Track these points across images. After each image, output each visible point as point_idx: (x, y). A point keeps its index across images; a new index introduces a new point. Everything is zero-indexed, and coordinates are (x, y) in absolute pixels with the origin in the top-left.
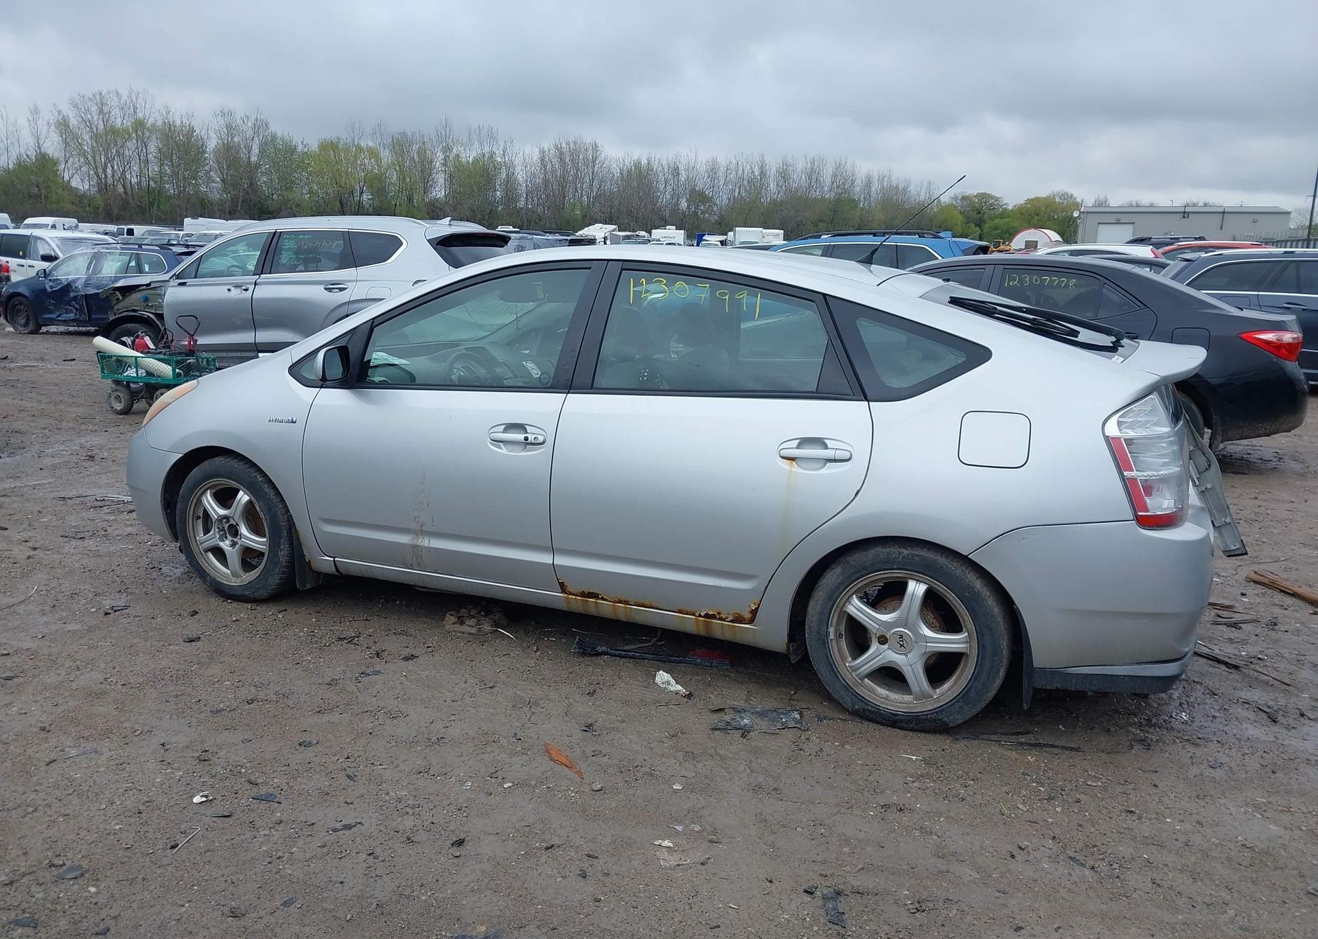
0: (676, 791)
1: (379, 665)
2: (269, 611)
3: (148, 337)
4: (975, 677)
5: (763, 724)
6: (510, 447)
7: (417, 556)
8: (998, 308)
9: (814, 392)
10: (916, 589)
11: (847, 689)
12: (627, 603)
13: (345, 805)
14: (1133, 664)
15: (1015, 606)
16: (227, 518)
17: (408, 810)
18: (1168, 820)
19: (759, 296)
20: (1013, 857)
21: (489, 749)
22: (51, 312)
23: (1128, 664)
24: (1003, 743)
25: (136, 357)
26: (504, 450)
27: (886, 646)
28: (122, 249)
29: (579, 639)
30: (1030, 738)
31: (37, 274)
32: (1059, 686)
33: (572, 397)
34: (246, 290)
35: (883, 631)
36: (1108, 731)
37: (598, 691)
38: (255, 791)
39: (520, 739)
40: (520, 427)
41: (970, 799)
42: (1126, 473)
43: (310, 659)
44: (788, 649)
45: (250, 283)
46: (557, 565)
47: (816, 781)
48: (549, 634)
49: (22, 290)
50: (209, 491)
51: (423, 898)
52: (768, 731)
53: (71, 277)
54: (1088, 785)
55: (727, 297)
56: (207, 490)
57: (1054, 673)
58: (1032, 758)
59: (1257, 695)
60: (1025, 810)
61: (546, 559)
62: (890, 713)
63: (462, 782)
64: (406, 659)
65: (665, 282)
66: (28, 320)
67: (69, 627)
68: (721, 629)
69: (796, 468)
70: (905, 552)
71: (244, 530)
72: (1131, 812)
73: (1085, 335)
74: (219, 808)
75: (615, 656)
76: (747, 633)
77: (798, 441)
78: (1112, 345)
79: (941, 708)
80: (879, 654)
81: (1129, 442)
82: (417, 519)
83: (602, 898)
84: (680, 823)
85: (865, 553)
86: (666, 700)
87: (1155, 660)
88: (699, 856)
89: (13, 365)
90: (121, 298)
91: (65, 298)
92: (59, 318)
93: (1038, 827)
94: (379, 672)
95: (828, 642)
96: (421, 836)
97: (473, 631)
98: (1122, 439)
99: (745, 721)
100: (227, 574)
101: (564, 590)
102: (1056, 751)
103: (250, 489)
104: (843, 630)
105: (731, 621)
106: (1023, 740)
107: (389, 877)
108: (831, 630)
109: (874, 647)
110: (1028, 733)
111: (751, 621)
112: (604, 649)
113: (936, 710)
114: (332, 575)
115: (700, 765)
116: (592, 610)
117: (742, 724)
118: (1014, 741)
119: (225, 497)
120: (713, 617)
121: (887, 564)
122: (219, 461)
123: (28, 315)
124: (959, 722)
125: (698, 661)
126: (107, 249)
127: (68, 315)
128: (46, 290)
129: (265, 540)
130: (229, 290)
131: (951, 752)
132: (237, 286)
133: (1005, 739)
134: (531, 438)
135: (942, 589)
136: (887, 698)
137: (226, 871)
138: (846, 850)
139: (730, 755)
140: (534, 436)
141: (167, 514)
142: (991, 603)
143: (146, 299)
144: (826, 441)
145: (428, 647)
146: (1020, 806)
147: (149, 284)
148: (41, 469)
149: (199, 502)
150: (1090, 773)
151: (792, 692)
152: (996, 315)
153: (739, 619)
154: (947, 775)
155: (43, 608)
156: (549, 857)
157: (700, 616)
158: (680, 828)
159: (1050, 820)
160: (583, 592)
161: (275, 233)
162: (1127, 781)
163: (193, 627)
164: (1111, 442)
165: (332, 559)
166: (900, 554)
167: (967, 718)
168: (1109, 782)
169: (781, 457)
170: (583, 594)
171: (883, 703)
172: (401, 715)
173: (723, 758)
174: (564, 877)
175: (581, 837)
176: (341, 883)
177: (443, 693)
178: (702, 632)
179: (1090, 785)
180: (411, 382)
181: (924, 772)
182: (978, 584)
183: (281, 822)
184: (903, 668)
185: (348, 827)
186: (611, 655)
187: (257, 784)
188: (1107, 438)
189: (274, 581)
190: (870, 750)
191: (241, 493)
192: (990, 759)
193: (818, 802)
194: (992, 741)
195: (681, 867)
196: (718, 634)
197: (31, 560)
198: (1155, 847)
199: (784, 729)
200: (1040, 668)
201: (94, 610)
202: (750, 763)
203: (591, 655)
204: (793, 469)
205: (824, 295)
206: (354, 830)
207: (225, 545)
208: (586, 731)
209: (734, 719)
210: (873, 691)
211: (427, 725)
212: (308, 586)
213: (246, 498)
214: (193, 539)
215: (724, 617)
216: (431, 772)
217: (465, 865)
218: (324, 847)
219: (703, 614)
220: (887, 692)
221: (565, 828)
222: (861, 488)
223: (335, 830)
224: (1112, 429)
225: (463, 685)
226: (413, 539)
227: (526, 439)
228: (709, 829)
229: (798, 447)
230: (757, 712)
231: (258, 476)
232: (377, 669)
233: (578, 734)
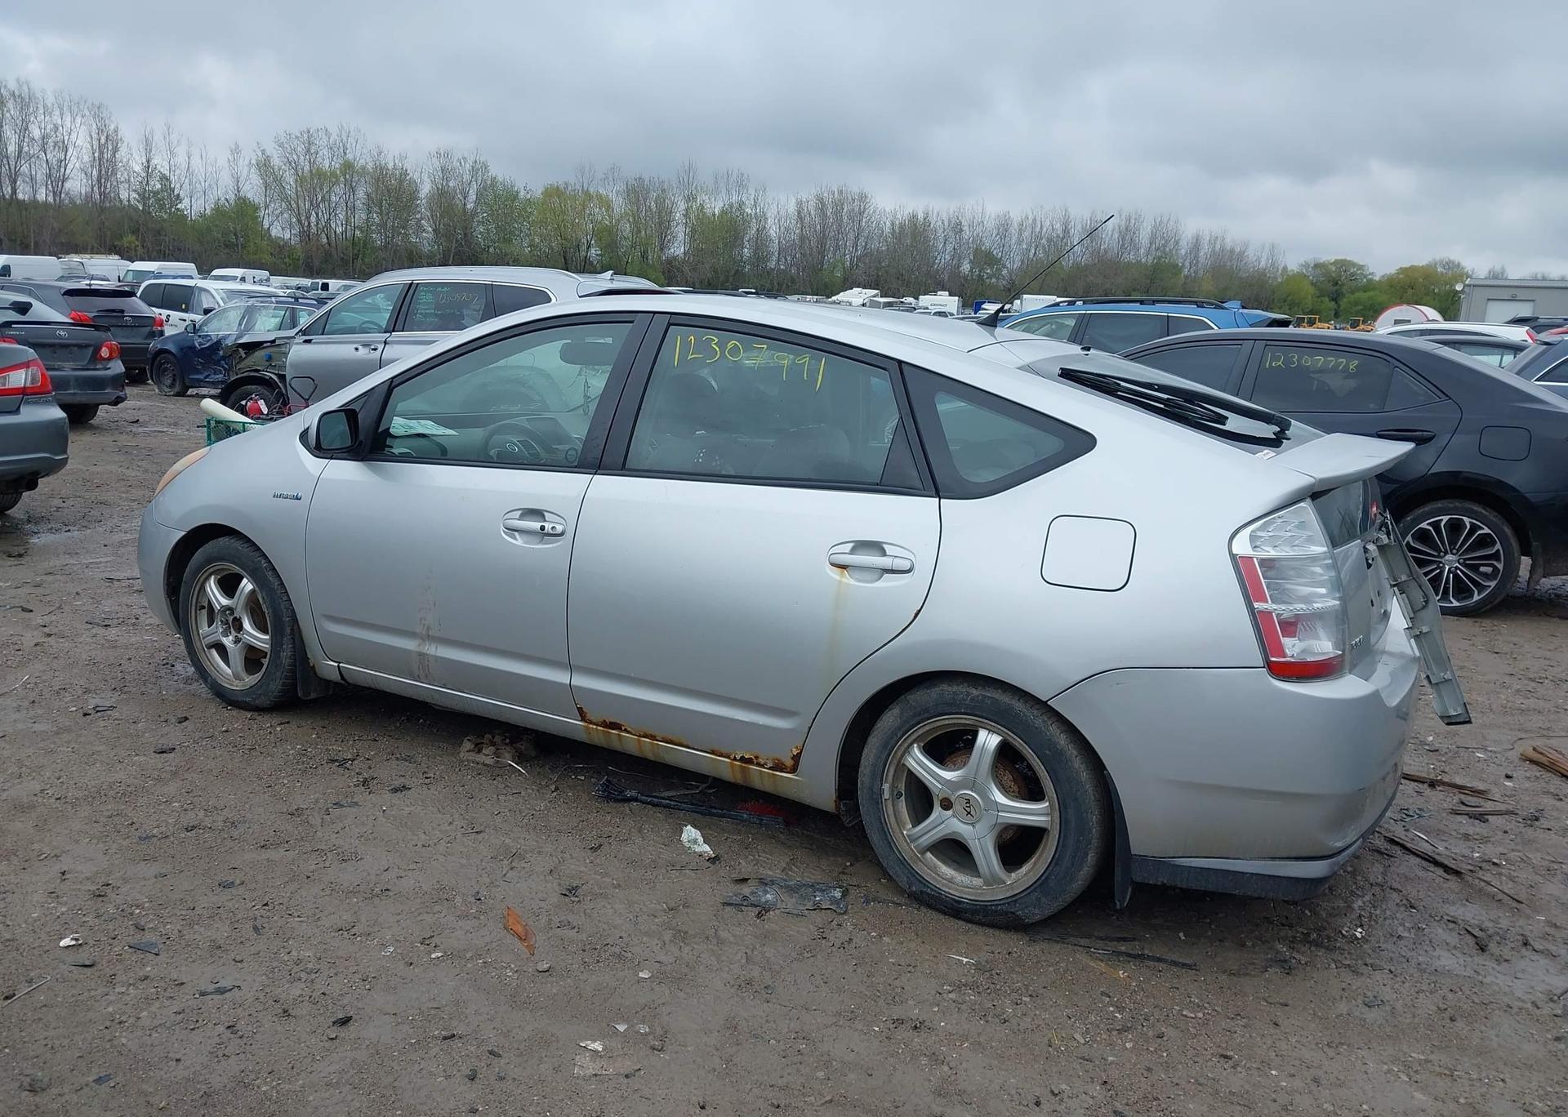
0: (640, 980)
1: (361, 795)
2: (267, 721)
3: (262, 401)
4: (1056, 860)
5: (791, 903)
6: (526, 537)
7: (422, 666)
8: (1123, 384)
9: (878, 485)
10: (988, 740)
11: (903, 864)
12: (653, 737)
13: (233, 963)
14: (1264, 859)
15: (1105, 772)
16: (231, 609)
17: (303, 975)
18: (1273, 1072)
19: (824, 360)
20: (1038, 1104)
21: (437, 908)
22: (198, 372)
23: (1259, 859)
24: (1092, 950)
25: (244, 423)
26: (519, 541)
27: (950, 812)
28: (277, 302)
29: (607, 780)
30: (1134, 948)
31: (186, 329)
32: (1165, 882)
33: (599, 479)
34: (375, 349)
35: (947, 793)
36: (1243, 945)
37: (606, 847)
38: (137, 938)
39: (479, 899)
40: (537, 514)
41: (1014, 1021)
42: (1256, 605)
43: (286, 782)
44: (837, 807)
45: (379, 342)
46: (576, 687)
47: (825, 980)
48: (577, 772)
49: (171, 347)
50: (213, 577)
51: (264, 1089)
52: (795, 912)
53: (221, 333)
54: (1183, 1015)
55: (786, 362)
56: (210, 575)
57: (1158, 863)
58: (1123, 973)
59: (1472, 913)
60: (1083, 1041)
61: (562, 677)
62: (952, 899)
63: (384, 946)
64: (395, 790)
65: (716, 340)
66: (174, 380)
67: (37, 727)
68: (761, 778)
69: (847, 579)
70: (975, 692)
71: (247, 625)
72: (1226, 1057)
73: (1235, 423)
74: (84, 956)
75: (648, 803)
76: (791, 784)
77: (851, 545)
78: (1275, 437)
79: (1014, 899)
80: (943, 823)
81: (1267, 564)
82: (423, 622)
83: (480, 1109)
84: (624, 1020)
85: (928, 691)
86: (685, 862)
87: (1294, 854)
88: (627, 1065)
89: (141, 430)
90: (244, 356)
91: (213, 357)
92: (207, 380)
93: (1089, 1066)
94: (356, 804)
95: (882, 802)
96: (303, 1010)
97: (489, 761)
98: (1255, 559)
99: (768, 896)
100: (228, 674)
101: (583, 719)
102: (1161, 966)
103: (255, 577)
104: (903, 788)
105: (770, 768)
106: (1123, 948)
107: (237, 1058)
108: (886, 787)
109: (937, 811)
110: (1134, 939)
111: (794, 770)
112: (634, 793)
113: (1009, 900)
114: (336, 684)
115: (687, 949)
116: (616, 745)
117: (763, 900)
118: (1109, 949)
119: (229, 585)
120: (750, 761)
121: (952, 707)
122: (223, 541)
123: (174, 375)
124: (1038, 918)
125: (745, 816)
126: (262, 302)
127: (217, 376)
128: (195, 347)
129: (268, 637)
130: (357, 349)
131: (1020, 956)
132: (365, 345)
133: (1097, 946)
134: (548, 527)
135: (1018, 742)
136: (951, 880)
137: (51, 1033)
138: (821, 1074)
139: (732, 939)
140: (551, 526)
141: (170, 600)
142: (1078, 763)
143: (270, 358)
144: (885, 546)
145: (427, 778)
146: (1077, 1036)
147: (274, 341)
148: (105, 546)
149: (203, 588)
150: (1192, 999)
151: (848, 864)
152: (1119, 393)
153: (779, 766)
154: (998, 987)
155: (21, 704)
156: (441, 1050)
157: (735, 759)
158: (621, 1028)
159: (1110, 1058)
160: (605, 721)
161: (411, 284)
162: (1239, 1015)
163: (174, 735)
164: (1240, 564)
165: (336, 664)
166: (968, 694)
167: (1047, 913)
168: (1215, 1013)
169: (833, 564)
170: (605, 724)
171: (946, 886)
172: (354, 858)
173: (721, 942)
174: (448, 1077)
175: (494, 1028)
176: (178, 1060)
177: (417, 835)
178: (738, 779)
179: (1186, 1016)
180: (442, 455)
181: (971, 980)
182: (1062, 740)
183: (146, 978)
184: (970, 841)
185: (221, 991)
186: (643, 802)
187: (143, 930)
188: (1233, 557)
189: (276, 686)
190: (913, 945)
191: (245, 581)
192: (1066, 971)
193: (814, 1008)
194: (1080, 946)
195: (598, 1078)
196: (757, 783)
197: (38, 648)
198: (1239, 1108)
199: (815, 909)
200: (1140, 856)
201: (74, 709)
202: (752, 951)
203: (617, 801)
204: (844, 580)
205: (900, 362)
206: (228, 995)
207: (228, 641)
208: (565, 895)
209: (755, 893)
210: (934, 869)
211: (378, 872)
212: (313, 696)
213: (250, 587)
214: (195, 633)
215: (762, 762)
216: (353, 931)
217: (337, 1050)
218: (180, 1013)
219: (738, 757)
220: (953, 872)
221: (480, 1014)
222: (922, 607)
223: (203, 994)
224: (1242, 547)
225: (445, 827)
226: (419, 645)
227: (542, 528)
228: (659, 1031)
229: (853, 551)
230: (789, 886)
231: (263, 561)
232: (355, 800)
233: (555, 898)
